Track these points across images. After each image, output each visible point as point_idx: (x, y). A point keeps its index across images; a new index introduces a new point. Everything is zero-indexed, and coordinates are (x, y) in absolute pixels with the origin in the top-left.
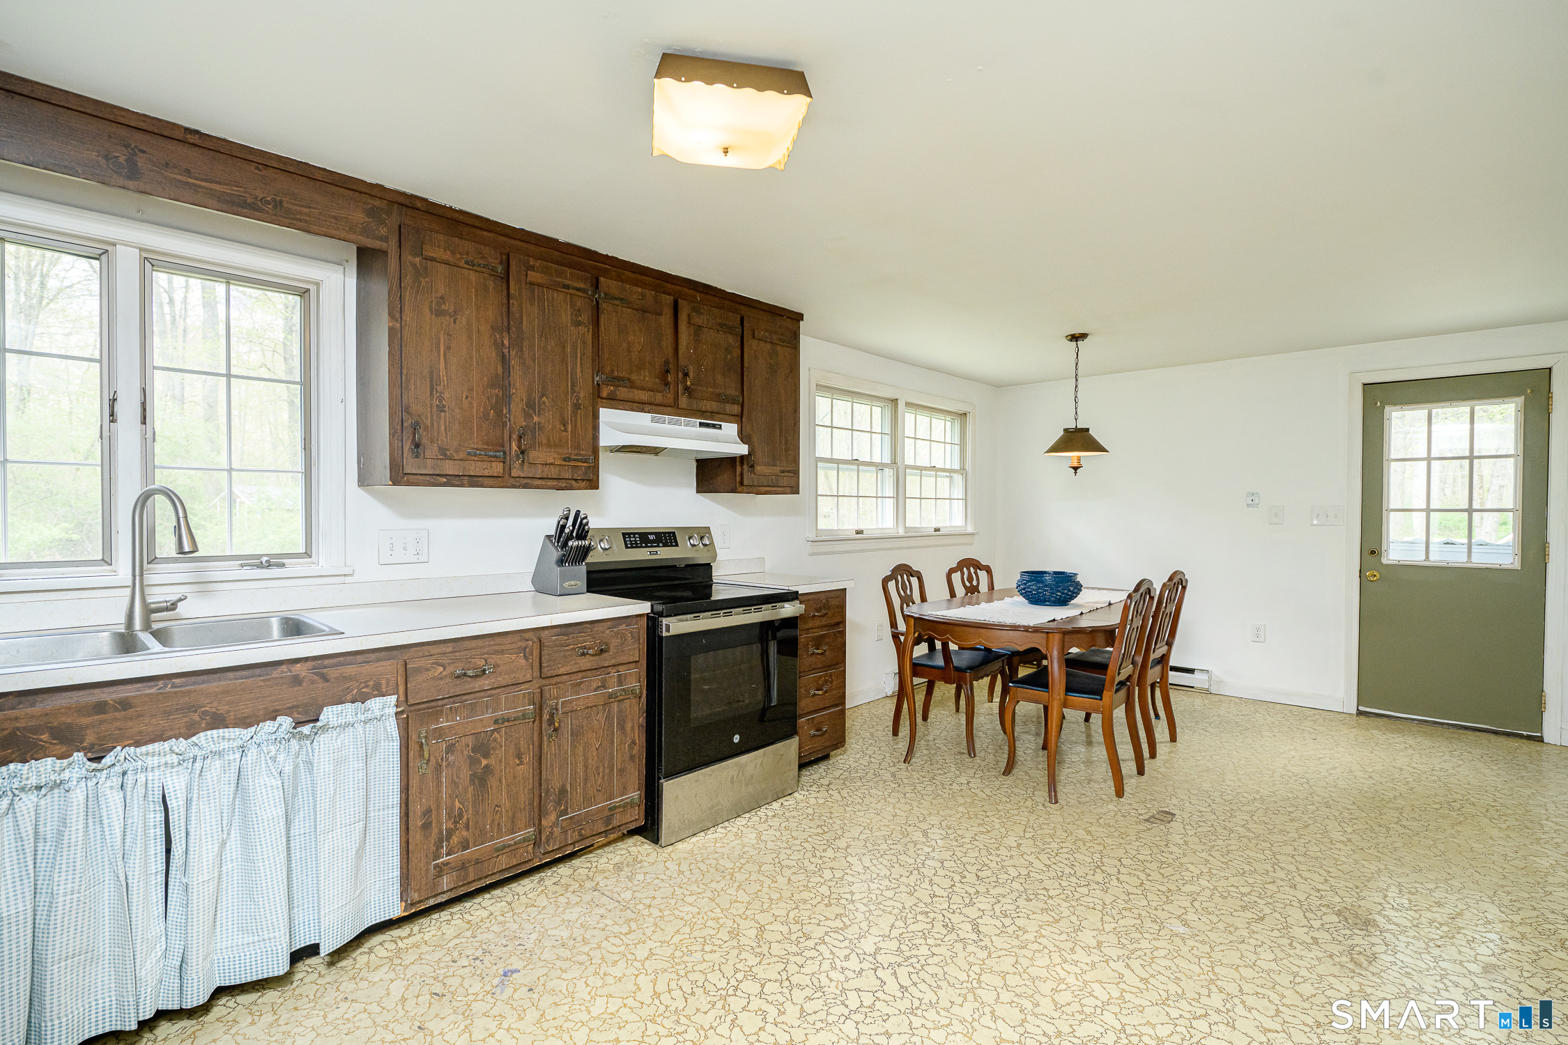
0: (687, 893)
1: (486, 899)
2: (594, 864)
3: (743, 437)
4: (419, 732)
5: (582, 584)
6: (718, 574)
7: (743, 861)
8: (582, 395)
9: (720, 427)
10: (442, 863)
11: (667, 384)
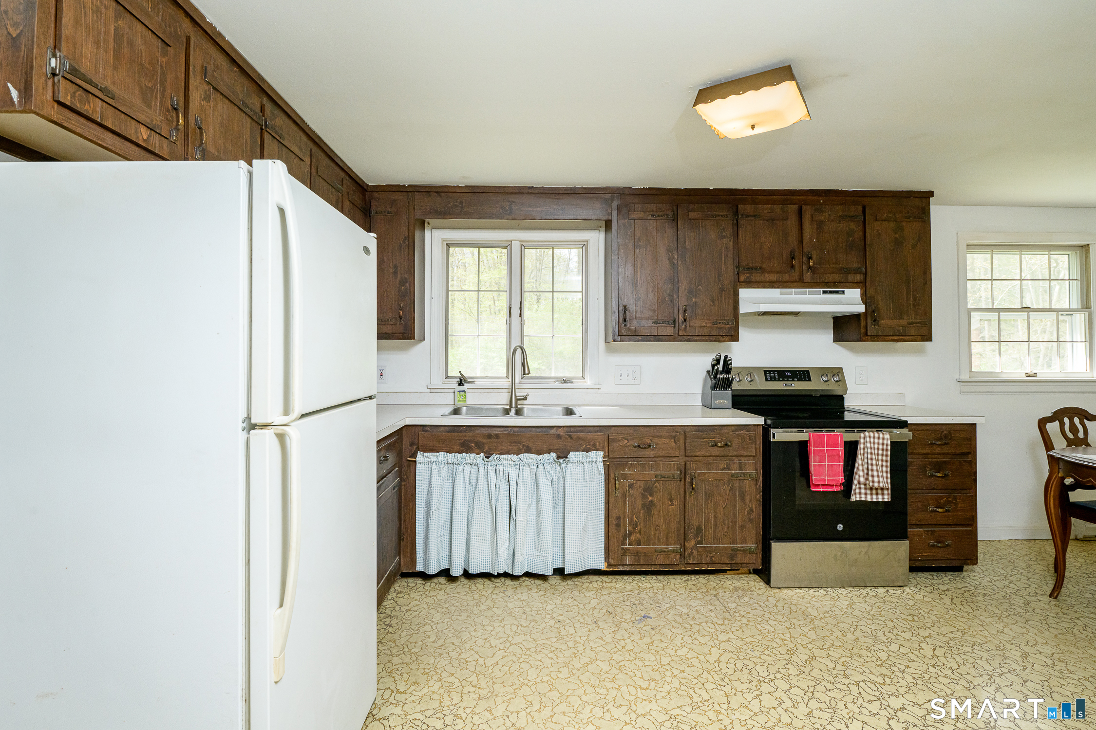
0: (772, 618)
1: (653, 579)
2: (722, 583)
3: (865, 299)
4: (615, 473)
5: (729, 403)
6: (848, 403)
7: (826, 615)
8: (726, 282)
9: (843, 293)
10: (626, 548)
11: (793, 266)
